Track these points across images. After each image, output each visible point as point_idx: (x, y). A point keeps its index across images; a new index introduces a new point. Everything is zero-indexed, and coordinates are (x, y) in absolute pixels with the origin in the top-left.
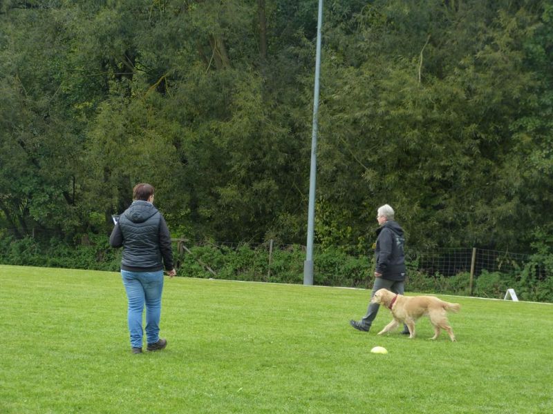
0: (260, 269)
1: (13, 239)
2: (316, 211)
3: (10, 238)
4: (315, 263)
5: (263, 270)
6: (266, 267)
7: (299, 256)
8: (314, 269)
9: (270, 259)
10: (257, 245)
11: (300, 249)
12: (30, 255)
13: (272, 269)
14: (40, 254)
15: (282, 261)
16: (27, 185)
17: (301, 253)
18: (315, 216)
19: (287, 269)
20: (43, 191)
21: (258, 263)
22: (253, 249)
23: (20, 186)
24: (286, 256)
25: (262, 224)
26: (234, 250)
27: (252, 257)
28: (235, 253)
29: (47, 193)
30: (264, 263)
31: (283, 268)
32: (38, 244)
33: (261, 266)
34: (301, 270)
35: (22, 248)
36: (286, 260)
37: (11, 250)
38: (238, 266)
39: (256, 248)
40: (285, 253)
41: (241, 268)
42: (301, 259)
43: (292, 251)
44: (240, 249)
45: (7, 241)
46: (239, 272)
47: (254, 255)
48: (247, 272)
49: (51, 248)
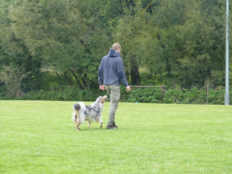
0: (203, 99)
1: (79, 90)
2: (230, 69)
3: (78, 89)
4: (230, 95)
5: (204, 100)
6: (206, 98)
7: (222, 92)
8: (230, 98)
9: (207, 94)
10: (201, 88)
11: (223, 89)
12: (88, 97)
13: (209, 99)
14: (93, 96)
15: (214, 95)
16: (85, 62)
17: (223, 90)
18: (229, 71)
19: (216, 99)
20: (93, 65)
21: (202, 97)
22: (199, 89)
23: (82, 63)
24: (216, 92)
25: (203, 77)
26: (189, 90)
27: (198, 93)
28: (190, 92)
29: (95, 66)
30: (204, 96)
31: (214, 99)
32: (92, 91)
33: (203, 98)
34: (223, 99)
35: (84, 94)
36: (216, 94)
37: (78, 95)
38: (192, 98)
39: (200, 89)
40: (215, 91)
41: (193, 99)
42: (223, 93)
43: (219, 90)
44: (192, 90)
45: (76, 91)
46: (192, 101)
47: (199, 93)
48: (196, 101)
49: (98, 94)
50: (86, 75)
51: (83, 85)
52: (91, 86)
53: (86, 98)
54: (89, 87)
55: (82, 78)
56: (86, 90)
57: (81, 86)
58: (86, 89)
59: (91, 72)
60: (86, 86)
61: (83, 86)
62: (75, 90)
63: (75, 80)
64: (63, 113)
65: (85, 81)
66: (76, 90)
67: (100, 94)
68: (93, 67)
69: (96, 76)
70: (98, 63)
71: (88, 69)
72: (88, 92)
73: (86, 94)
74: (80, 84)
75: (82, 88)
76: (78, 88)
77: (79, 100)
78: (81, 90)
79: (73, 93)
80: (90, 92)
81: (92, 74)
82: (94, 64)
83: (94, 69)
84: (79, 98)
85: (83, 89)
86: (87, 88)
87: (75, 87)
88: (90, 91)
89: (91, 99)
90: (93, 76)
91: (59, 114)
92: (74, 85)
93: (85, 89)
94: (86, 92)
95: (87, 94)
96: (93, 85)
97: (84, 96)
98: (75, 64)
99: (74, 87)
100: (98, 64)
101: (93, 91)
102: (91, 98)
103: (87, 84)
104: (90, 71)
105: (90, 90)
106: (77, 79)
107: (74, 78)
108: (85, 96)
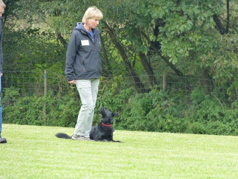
50: (156, 45)
51: (144, 77)
52: (170, 82)
53: (155, 120)
54: (164, 85)
55: (142, 55)
56: (154, 94)
57: (137, 80)
58: (153, 91)
59: (174, 35)
60: (153, 80)
61: (144, 82)
62: (117, 92)
63: (120, 59)
64: (79, 167)
65: (153, 65)
66: (123, 93)
67: (200, 107)
68: (182, 19)
69: (190, 51)
70: (197, 7)
71: (167, 25)
72: (159, 100)
73: (153, 108)
74: (134, 74)
75: (141, 88)
76: (127, 87)
77: (131, 126)
78: (137, 95)
79: (111, 104)
80: (165, 102)
81: (177, 43)
82: (184, 10)
83: (185, 28)
84: (129, 119)
85: (144, 91)
86: (159, 89)
87: (119, 84)
88: (166, 98)
89: (169, 124)
90: (181, 50)
91: (68, 169)
92: (115, 78)
93: (150, 90)
94: (154, 100)
95: (158, 108)
96: (177, 77)
97: (147, 112)
98: (126, 9)
99: (115, 85)
100: (199, 11)
101: (178, 99)
102: (169, 121)
103: (157, 76)
104: (172, 33)
105: (166, 94)
106: (125, 57)
107: (115, 53)
108: (150, 113)
